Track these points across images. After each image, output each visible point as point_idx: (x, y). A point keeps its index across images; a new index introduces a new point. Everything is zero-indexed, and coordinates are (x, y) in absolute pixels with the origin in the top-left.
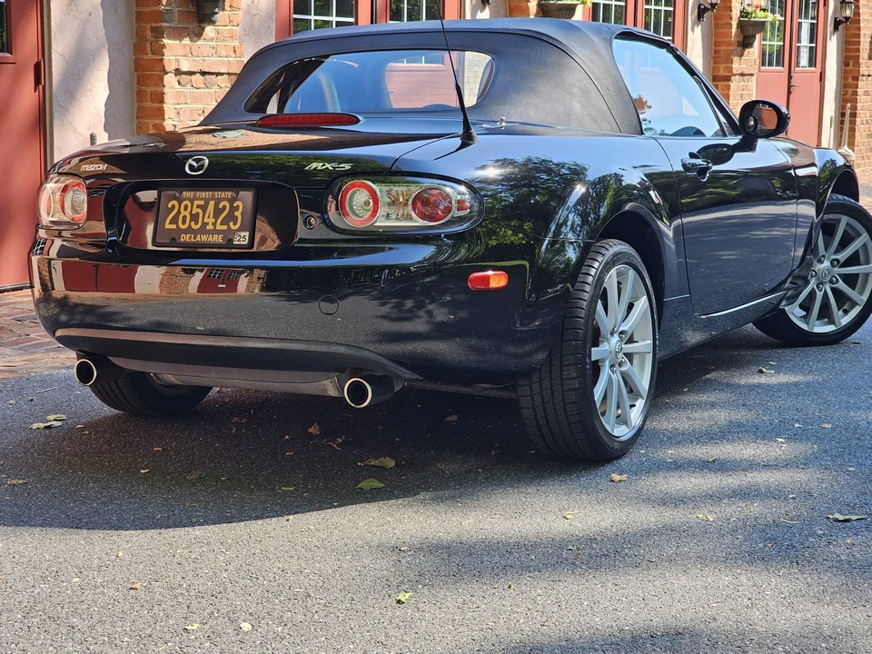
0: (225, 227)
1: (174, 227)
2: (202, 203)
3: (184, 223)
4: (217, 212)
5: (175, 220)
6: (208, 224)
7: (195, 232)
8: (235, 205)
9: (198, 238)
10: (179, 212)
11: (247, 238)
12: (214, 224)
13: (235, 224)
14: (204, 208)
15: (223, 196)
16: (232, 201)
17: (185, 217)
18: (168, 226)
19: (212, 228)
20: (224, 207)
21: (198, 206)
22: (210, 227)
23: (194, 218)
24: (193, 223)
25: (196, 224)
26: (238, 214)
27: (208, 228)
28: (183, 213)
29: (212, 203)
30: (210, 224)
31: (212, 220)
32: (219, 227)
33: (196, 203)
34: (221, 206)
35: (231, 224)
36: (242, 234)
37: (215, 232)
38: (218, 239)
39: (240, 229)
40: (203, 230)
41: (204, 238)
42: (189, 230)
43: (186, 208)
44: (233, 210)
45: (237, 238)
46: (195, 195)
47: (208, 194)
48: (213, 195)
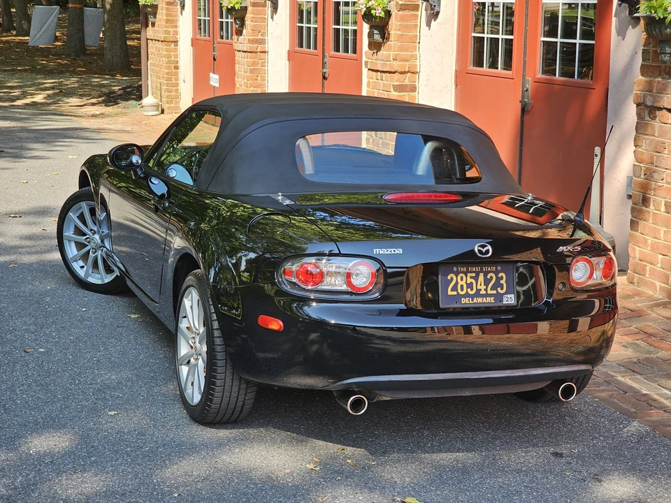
0: (495, 292)
1: (455, 293)
2: (474, 275)
3: (462, 290)
4: (487, 282)
5: (454, 288)
6: (481, 290)
7: (472, 297)
8: (500, 275)
9: (475, 300)
10: (457, 283)
11: (513, 298)
12: (486, 290)
13: (502, 289)
14: (476, 278)
15: (489, 269)
16: (496, 273)
17: (462, 286)
18: (450, 293)
19: (485, 292)
20: (491, 277)
21: (471, 277)
22: (483, 292)
23: (470, 286)
24: (469, 290)
25: (472, 290)
26: (503, 282)
27: (481, 292)
28: (460, 283)
29: (481, 275)
30: (483, 290)
31: (483, 287)
32: (490, 292)
33: (469, 275)
34: (489, 277)
35: (499, 289)
36: (509, 296)
37: (487, 295)
38: (490, 300)
39: (507, 293)
40: (478, 294)
41: (480, 300)
42: (467, 295)
43: (462, 279)
44: (499, 279)
45: (505, 299)
46: (467, 269)
47: (478, 269)
48: (482, 269)
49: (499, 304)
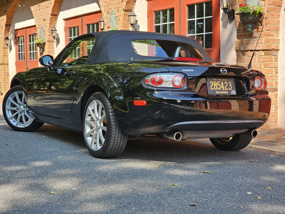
0: (228, 89)
1: (213, 89)
2: (219, 82)
3: (216, 88)
4: (225, 85)
5: (213, 87)
6: (222, 88)
7: (220, 91)
8: (229, 83)
10: (214, 85)
11: (235, 92)
12: (224, 88)
13: (230, 88)
14: (220, 83)
15: (225, 80)
17: (215, 86)
18: (211, 89)
19: (224, 89)
20: (226, 83)
21: (219, 83)
22: (223, 89)
23: (218, 86)
24: (218, 88)
25: (219, 88)
26: (230, 85)
28: (215, 85)
29: (222, 82)
30: (223, 88)
31: (223, 87)
32: (226, 89)
33: (218, 82)
34: (225, 83)
35: (229, 88)
36: (233, 91)
37: (225, 91)
38: (226, 93)
39: (232, 90)
40: (221, 90)
41: (223, 92)
42: (218, 90)
43: (215, 83)
44: (229, 84)
45: (232, 92)
46: (217, 80)
47: (221, 80)
48: (222, 80)
49: (230, 94)
